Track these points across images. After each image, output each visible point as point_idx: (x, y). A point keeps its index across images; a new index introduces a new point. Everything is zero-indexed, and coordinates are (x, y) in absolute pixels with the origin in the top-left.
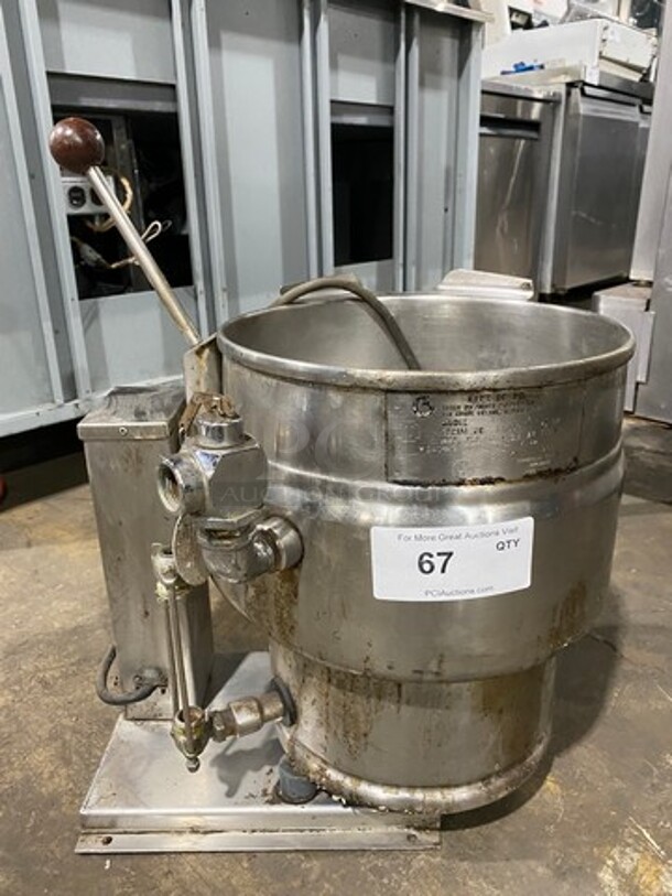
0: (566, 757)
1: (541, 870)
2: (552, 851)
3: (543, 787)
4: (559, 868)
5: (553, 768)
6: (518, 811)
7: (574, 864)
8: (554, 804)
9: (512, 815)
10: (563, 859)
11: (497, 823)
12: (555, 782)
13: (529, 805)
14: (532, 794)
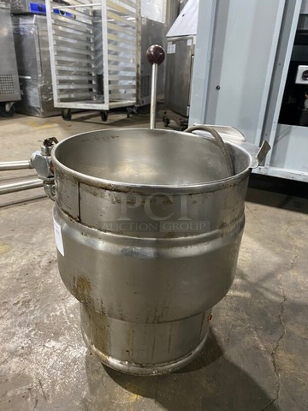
0: (157, 406)
1: (85, 393)
2: (95, 398)
3: (132, 394)
4: (87, 401)
5: (145, 399)
6: (115, 382)
7: (89, 408)
8: (123, 399)
9: (112, 380)
10: (91, 403)
11: (107, 374)
12: (137, 400)
13: (119, 387)
14: (126, 388)
